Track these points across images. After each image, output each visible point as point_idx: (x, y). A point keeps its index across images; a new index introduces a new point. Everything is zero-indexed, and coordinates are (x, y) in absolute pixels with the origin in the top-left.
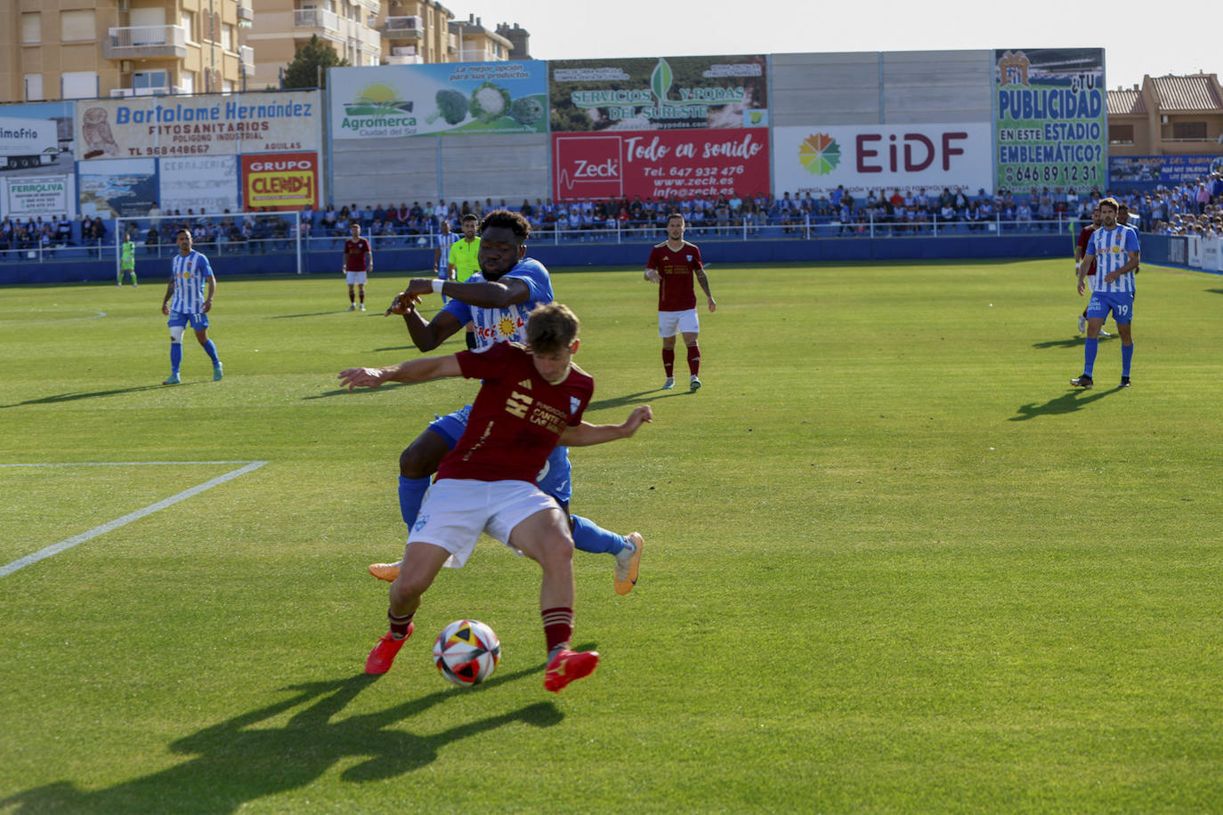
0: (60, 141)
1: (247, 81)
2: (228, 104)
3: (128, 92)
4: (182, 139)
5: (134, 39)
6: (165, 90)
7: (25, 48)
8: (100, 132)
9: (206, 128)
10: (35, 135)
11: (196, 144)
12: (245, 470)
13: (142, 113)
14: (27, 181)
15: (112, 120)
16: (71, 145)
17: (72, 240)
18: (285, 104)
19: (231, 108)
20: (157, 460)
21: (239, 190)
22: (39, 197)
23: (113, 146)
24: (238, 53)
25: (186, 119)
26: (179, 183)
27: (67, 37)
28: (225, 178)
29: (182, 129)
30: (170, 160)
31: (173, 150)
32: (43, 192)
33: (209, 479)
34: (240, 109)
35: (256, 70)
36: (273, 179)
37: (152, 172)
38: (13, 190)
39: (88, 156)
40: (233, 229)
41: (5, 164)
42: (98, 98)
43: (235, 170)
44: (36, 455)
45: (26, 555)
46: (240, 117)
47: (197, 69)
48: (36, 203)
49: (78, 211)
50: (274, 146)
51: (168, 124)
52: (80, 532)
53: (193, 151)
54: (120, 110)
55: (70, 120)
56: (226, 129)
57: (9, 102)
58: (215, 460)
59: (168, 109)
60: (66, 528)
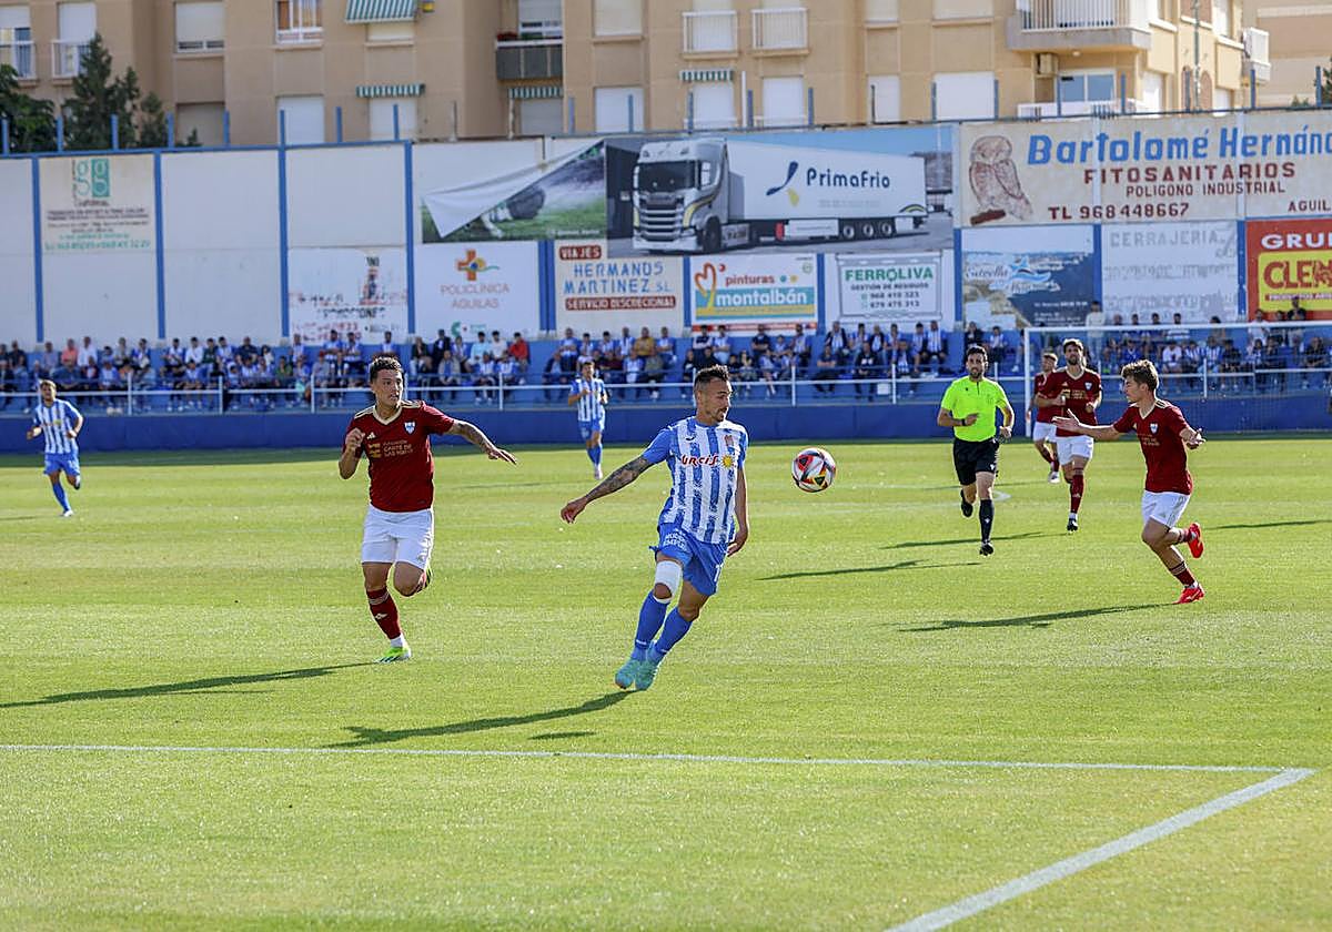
0: (928, 193)
1: (1258, 90)
2: (1224, 131)
3: (1048, 109)
4: (1142, 191)
6: (1113, 105)
7: (870, 30)
8: (997, 177)
9: (1185, 173)
10: (886, 183)
12: (1273, 783)
13: (1072, 146)
14: (871, 262)
15: (1020, 158)
16: (948, 201)
17: (945, 366)
18: (1325, 131)
19: (1229, 138)
20: (1113, 760)
21: (1241, 283)
22: (892, 291)
23: (1022, 202)
24: (1242, 40)
25: (1149, 157)
26: (1136, 269)
27: (943, 13)
28: (1217, 262)
29: (1143, 175)
30: (1120, 230)
31: (1126, 211)
32: (898, 281)
33: (1211, 798)
34: (1245, 139)
35: (1275, 71)
36: (1300, 264)
37: (1088, 249)
38: (848, 277)
39: (977, 221)
40: (1231, 352)
41: (836, 232)
42: (997, 119)
43: (1234, 247)
44: (898, 745)
46: (1245, 153)
47: (1170, 69)
48: (886, 300)
49: (959, 315)
50: (1303, 206)
51: (1118, 165)
52: (982, 889)
53: (1161, 213)
54: (1034, 140)
55: (948, 156)
56: (1219, 173)
57: (843, 125)
58: (1218, 765)
59: (1117, 138)
60: (956, 879)
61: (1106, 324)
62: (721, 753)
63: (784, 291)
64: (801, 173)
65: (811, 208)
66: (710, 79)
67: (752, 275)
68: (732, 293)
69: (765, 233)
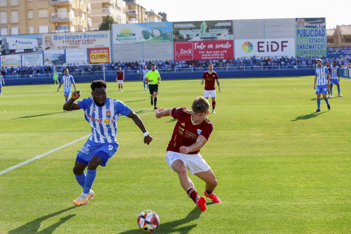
0: (38, 45)
1: (90, 28)
2: (84, 35)
3: (57, 31)
4: (72, 44)
5: (58, 17)
6: (67, 30)
7: (29, 19)
8: (49, 42)
9: (79, 41)
10: (31, 43)
11: (76, 45)
13: (61, 37)
14: (29, 56)
15: (53, 39)
16: (41, 46)
17: (42, 72)
18: (100, 34)
19: (85, 35)
20: (67, 132)
21: (88, 58)
23: (53, 46)
24: (87, 20)
25: (73, 38)
26: (71, 56)
27: (40, 16)
28: (84, 55)
29: (72, 41)
30: (69, 50)
31: (69, 47)
32: (34, 59)
33: (81, 137)
34: (88, 36)
35: (92, 25)
36: (97, 55)
37: (63, 53)
38: (26, 58)
39: (46, 49)
40: (86, 69)
41: (24, 51)
42: (49, 33)
43: (86, 52)
44: (33, 131)
45: (31, 158)
46: (88, 38)
47: (76, 25)
48: (32, 62)
49: (44, 64)
50: (97, 46)
51: (68, 40)
52: (46, 152)
53: (75, 47)
54: (55, 36)
55: (41, 39)
56: (84, 41)
57: (24, 34)
58: (83, 132)
59: (68, 36)
60: (42, 151)
61: (67, 65)
62: (6, 133)
63: (16, 61)
64: (18, 42)
65: (20, 48)
66: (3, 27)
67: (10, 58)
68: (7, 61)
69: (12, 52)
